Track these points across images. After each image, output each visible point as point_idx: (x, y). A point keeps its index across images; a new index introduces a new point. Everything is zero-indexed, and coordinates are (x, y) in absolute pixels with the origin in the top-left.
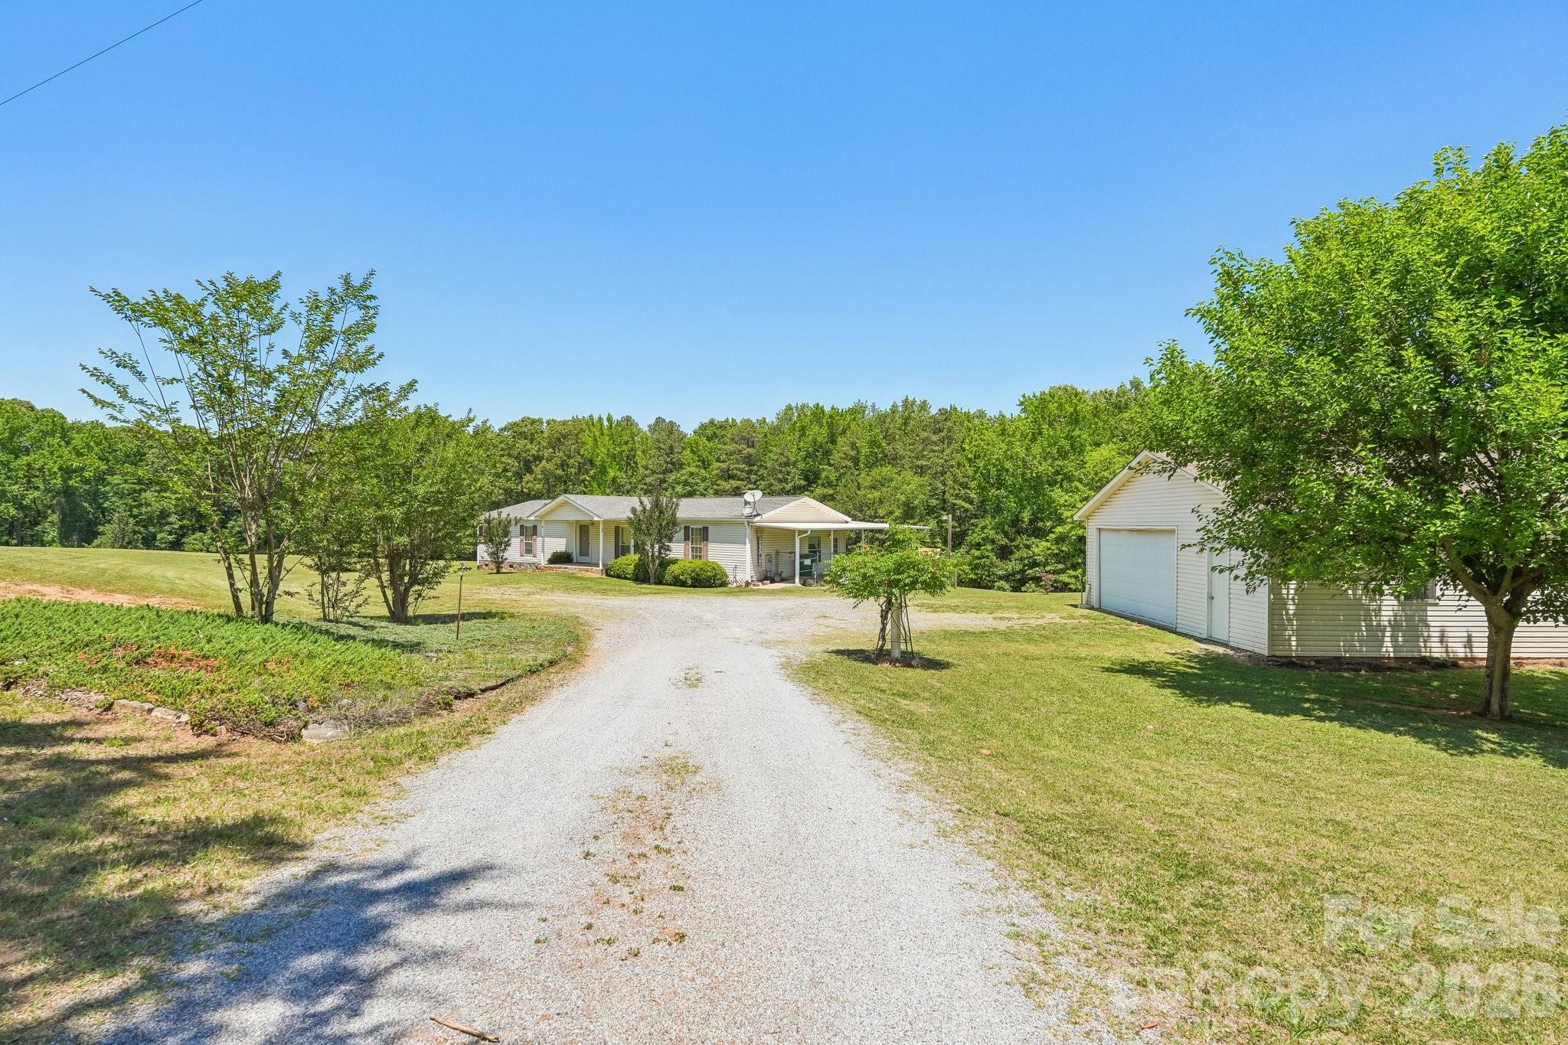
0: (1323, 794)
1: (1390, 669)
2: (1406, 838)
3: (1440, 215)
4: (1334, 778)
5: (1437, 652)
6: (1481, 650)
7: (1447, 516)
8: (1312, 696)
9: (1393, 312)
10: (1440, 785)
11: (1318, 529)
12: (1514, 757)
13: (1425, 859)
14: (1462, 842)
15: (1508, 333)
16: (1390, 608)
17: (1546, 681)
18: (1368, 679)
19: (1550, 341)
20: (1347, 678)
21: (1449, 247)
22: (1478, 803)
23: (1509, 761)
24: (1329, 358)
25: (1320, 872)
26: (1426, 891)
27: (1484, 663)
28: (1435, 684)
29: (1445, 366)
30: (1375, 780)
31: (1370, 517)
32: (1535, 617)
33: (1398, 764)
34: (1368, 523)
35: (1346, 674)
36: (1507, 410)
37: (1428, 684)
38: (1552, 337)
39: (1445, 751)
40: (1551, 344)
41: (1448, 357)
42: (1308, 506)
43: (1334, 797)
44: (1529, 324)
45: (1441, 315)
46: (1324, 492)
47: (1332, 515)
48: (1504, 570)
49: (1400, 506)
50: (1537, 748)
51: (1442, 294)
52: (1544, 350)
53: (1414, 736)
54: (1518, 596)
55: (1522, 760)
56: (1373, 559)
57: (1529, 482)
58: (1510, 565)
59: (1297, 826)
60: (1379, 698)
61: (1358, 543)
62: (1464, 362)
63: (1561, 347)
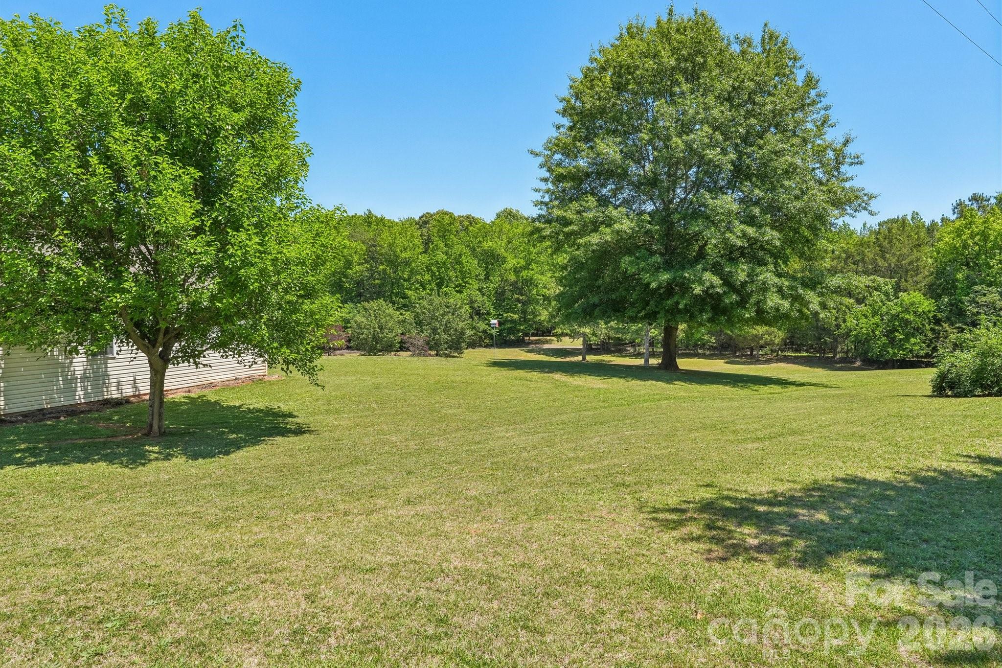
0: (43, 529)
1: (83, 412)
2: (113, 543)
3: (112, 56)
4: (50, 512)
5: (115, 395)
6: (145, 388)
7: (124, 291)
8: (23, 446)
9: (80, 124)
10: (127, 493)
11: (23, 301)
12: (169, 460)
13: (129, 554)
14: (151, 531)
15: (160, 159)
16: (81, 364)
17: (181, 404)
18: (67, 423)
19: (184, 171)
20: (49, 425)
21: (119, 83)
22: (153, 499)
23: (167, 463)
24: (30, 151)
25: (55, 599)
26: (136, 580)
27: (147, 397)
28: (116, 418)
29: (119, 175)
30: (82, 503)
31: (67, 291)
32: (177, 361)
33: (96, 486)
34: (66, 296)
35: (49, 423)
36: (160, 215)
37: (111, 419)
38: (184, 168)
39: (127, 466)
40: (184, 173)
41: (121, 169)
42: (14, 280)
43: (52, 528)
44: (172, 156)
45: (117, 135)
46: (29, 268)
47: (36, 289)
48: (159, 330)
49: (91, 283)
50: (181, 450)
51: (115, 119)
52: (180, 176)
53: (105, 461)
54: (167, 348)
55: (175, 460)
56: (69, 326)
57: (174, 267)
58: (163, 325)
59: (27, 566)
60: (77, 437)
61: (56, 312)
62: (132, 175)
63: (189, 176)
